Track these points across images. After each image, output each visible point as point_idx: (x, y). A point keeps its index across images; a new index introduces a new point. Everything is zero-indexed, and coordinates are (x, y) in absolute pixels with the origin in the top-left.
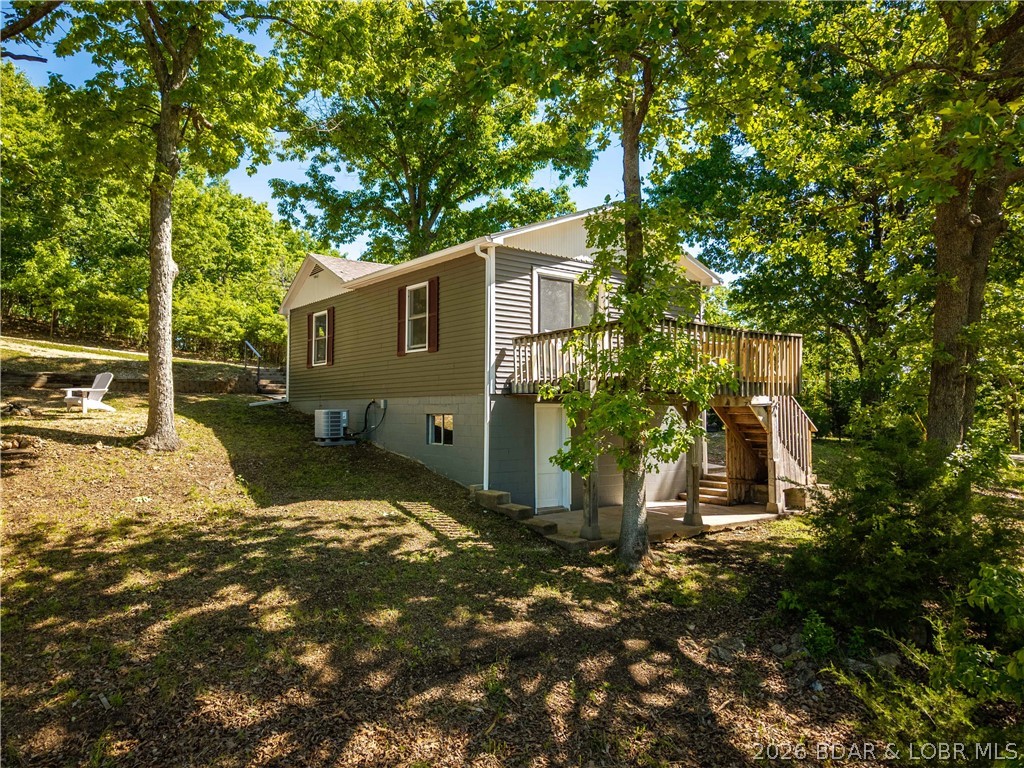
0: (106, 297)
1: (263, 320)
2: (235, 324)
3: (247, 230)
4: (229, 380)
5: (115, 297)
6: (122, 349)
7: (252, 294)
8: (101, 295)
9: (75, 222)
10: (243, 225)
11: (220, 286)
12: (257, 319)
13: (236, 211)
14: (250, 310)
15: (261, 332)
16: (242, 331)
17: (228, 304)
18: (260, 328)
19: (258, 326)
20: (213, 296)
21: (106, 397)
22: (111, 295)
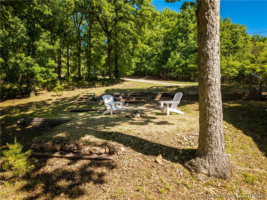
0: (191, 66)
1: (246, 67)
2: (234, 70)
3: (237, 35)
5: (193, 66)
6: (195, 82)
7: (240, 58)
8: (189, 66)
9: (181, 44)
10: (236, 33)
11: (228, 57)
12: (244, 67)
13: (233, 29)
14: (240, 64)
15: (246, 72)
16: (237, 72)
17: (231, 63)
18: (245, 70)
19: (244, 69)
20: (226, 61)
21: (179, 106)
22: (192, 65)
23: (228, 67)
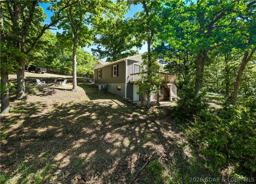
1: (90, 71)
2: (85, 72)
4: (85, 81)
6: (68, 76)
7: (88, 67)
8: (64, 67)
10: (86, 56)
13: (85, 54)
14: (88, 69)
15: (89, 73)
16: (86, 73)
17: (84, 68)
19: (89, 72)
20: (82, 67)
21: (66, 83)
22: (66, 67)
23: (83, 70)
